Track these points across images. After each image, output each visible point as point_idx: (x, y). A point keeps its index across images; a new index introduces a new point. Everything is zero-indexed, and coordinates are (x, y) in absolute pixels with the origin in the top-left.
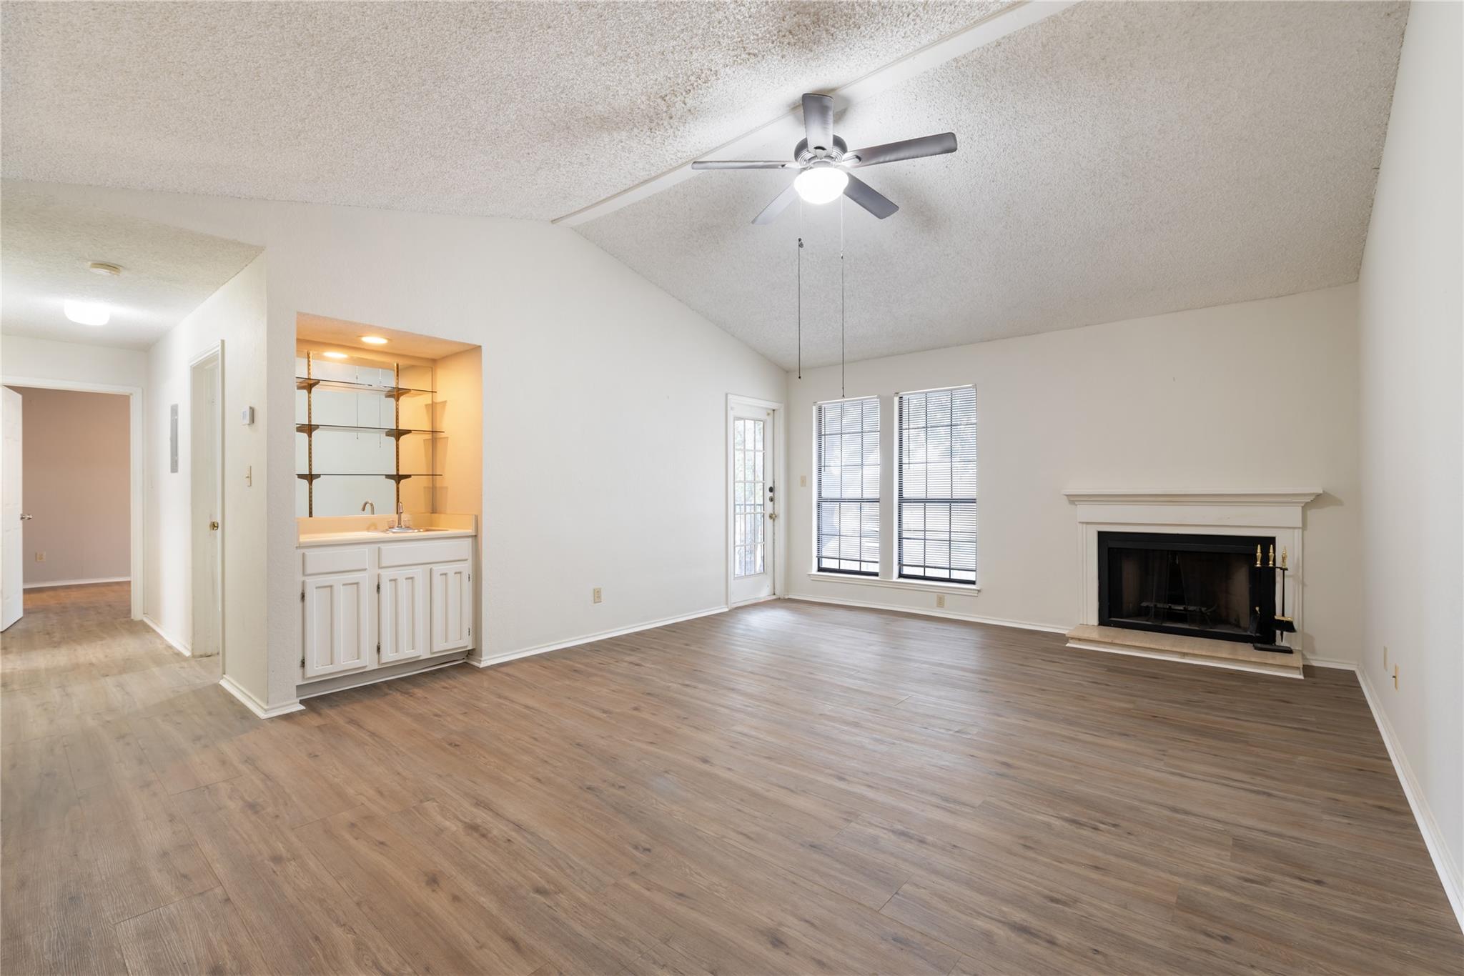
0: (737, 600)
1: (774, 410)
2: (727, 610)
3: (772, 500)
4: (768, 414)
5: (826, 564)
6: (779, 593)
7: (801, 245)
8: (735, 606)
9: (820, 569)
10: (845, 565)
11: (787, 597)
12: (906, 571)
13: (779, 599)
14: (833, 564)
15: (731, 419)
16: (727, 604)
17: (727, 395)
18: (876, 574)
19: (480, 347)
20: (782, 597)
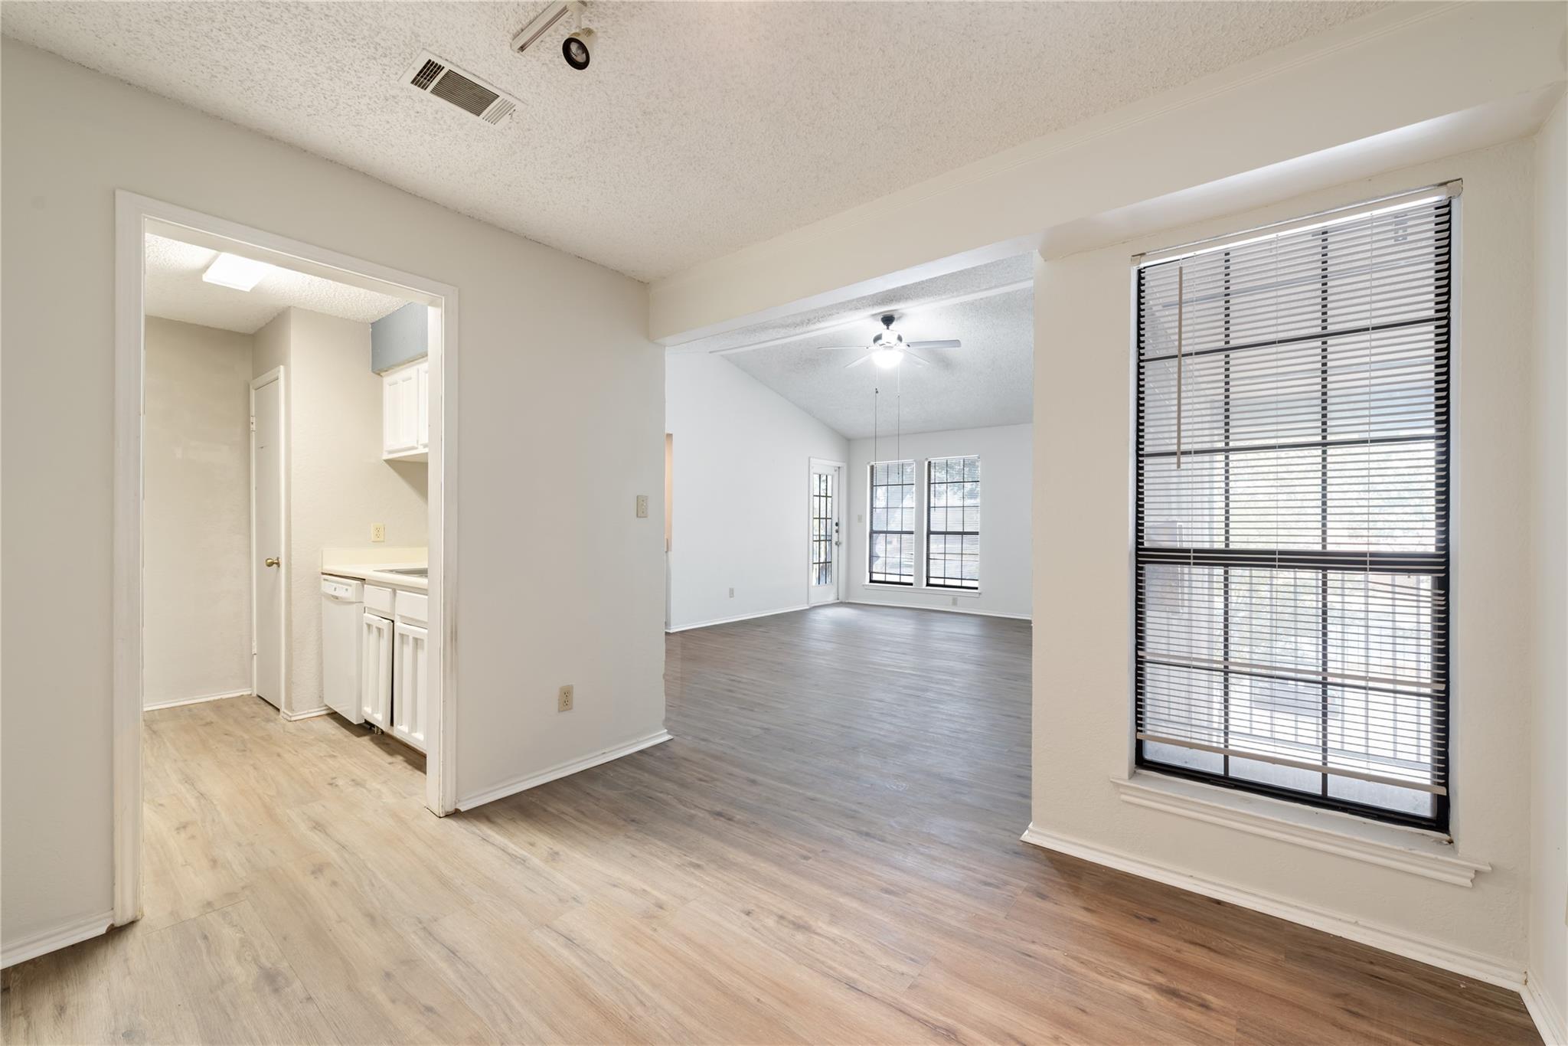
0: (814, 602)
1: (839, 468)
2: (808, 608)
3: (837, 531)
4: (836, 471)
5: (876, 577)
6: (842, 598)
7: (877, 392)
8: (813, 605)
9: (871, 581)
10: (889, 578)
11: (847, 601)
12: (932, 581)
13: (841, 603)
14: (881, 577)
15: (811, 473)
16: (808, 604)
17: (809, 458)
18: (911, 584)
19: (671, 435)
20: (843, 601)
